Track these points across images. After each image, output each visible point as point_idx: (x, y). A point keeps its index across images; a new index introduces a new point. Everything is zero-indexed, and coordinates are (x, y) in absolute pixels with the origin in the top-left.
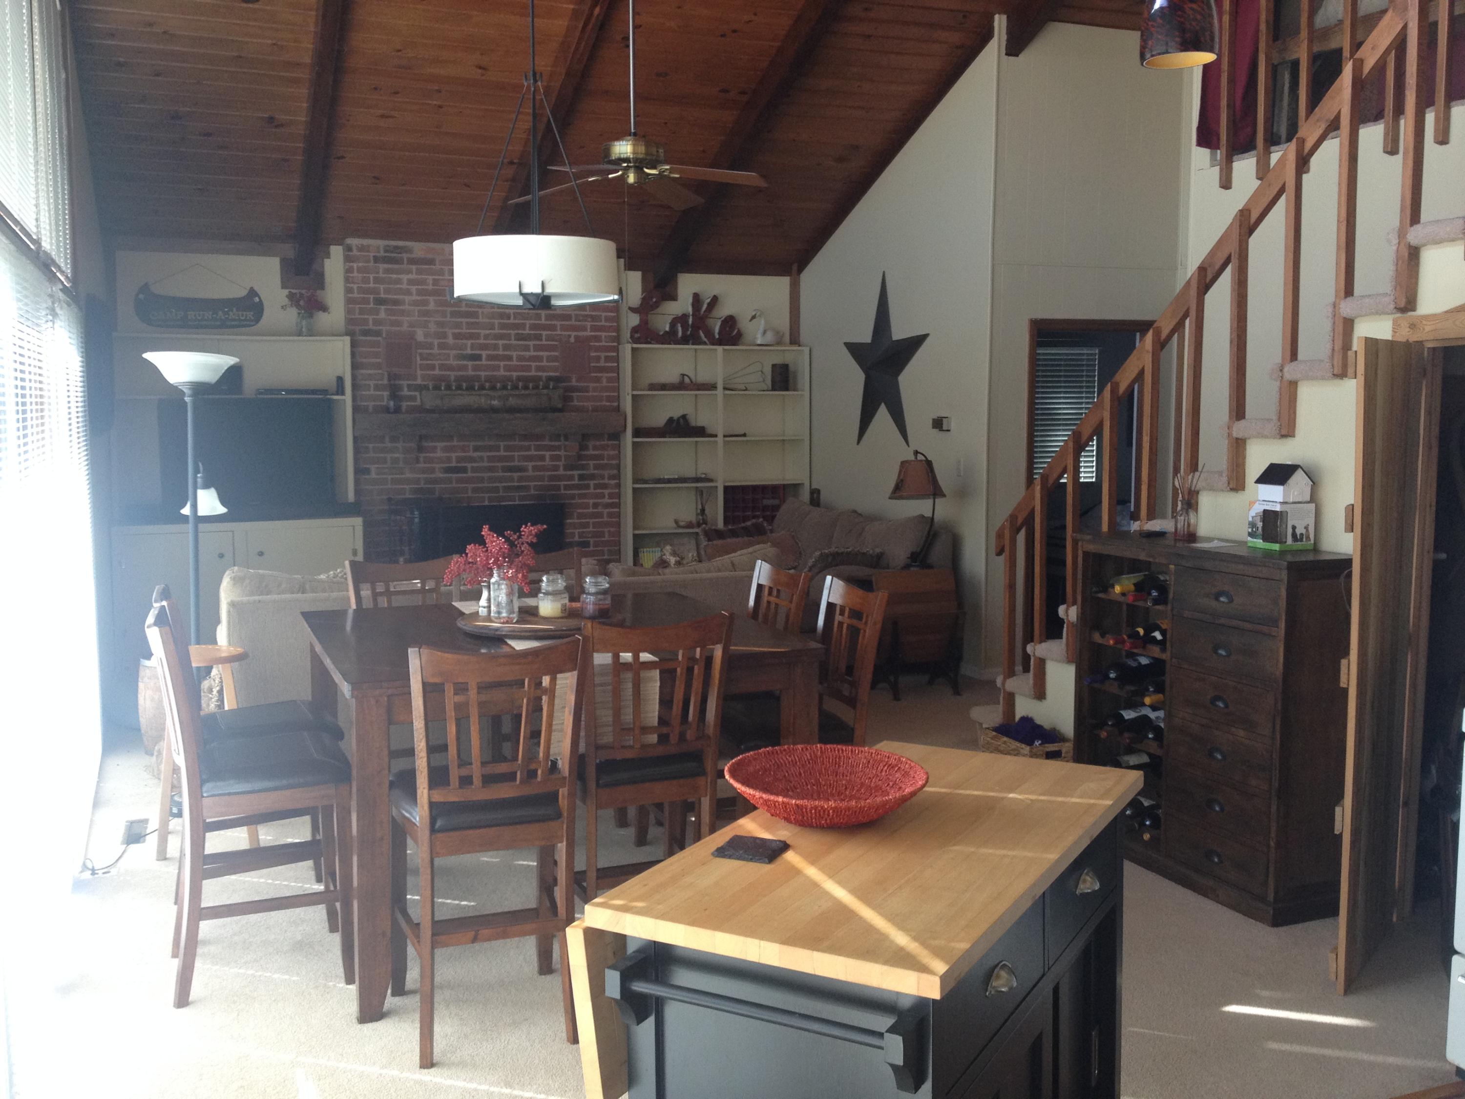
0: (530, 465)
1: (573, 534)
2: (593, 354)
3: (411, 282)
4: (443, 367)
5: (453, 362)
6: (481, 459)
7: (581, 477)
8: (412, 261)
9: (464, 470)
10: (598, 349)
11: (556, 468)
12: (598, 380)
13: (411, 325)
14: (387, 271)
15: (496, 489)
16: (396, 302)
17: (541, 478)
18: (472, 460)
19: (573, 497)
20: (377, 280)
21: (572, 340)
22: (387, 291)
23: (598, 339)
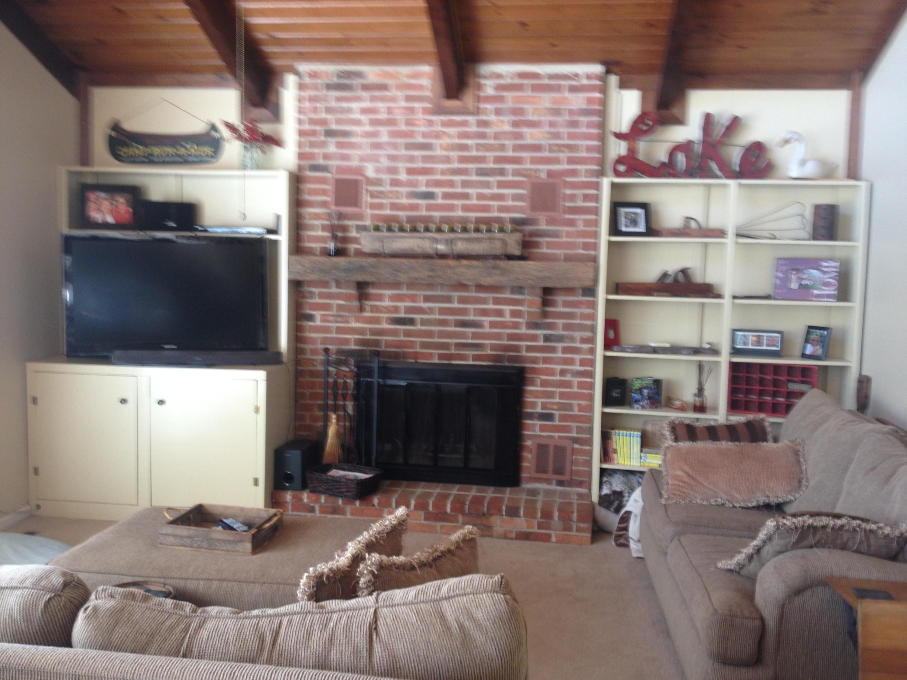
0: (486, 320)
1: (534, 405)
2: (568, 192)
3: (364, 111)
4: (394, 206)
5: (404, 201)
6: (431, 311)
7: (547, 338)
8: (366, 87)
9: (411, 322)
10: (573, 186)
11: (516, 325)
12: (572, 223)
13: (362, 159)
14: (339, 99)
15: (445, 346)
16: (345, 134)
17: (498, 336)
18: (420, 310)
19: (535, 360)
20: (329, 110)
21: (543, 176)
22: (339, 122)
23: (574, 173)
